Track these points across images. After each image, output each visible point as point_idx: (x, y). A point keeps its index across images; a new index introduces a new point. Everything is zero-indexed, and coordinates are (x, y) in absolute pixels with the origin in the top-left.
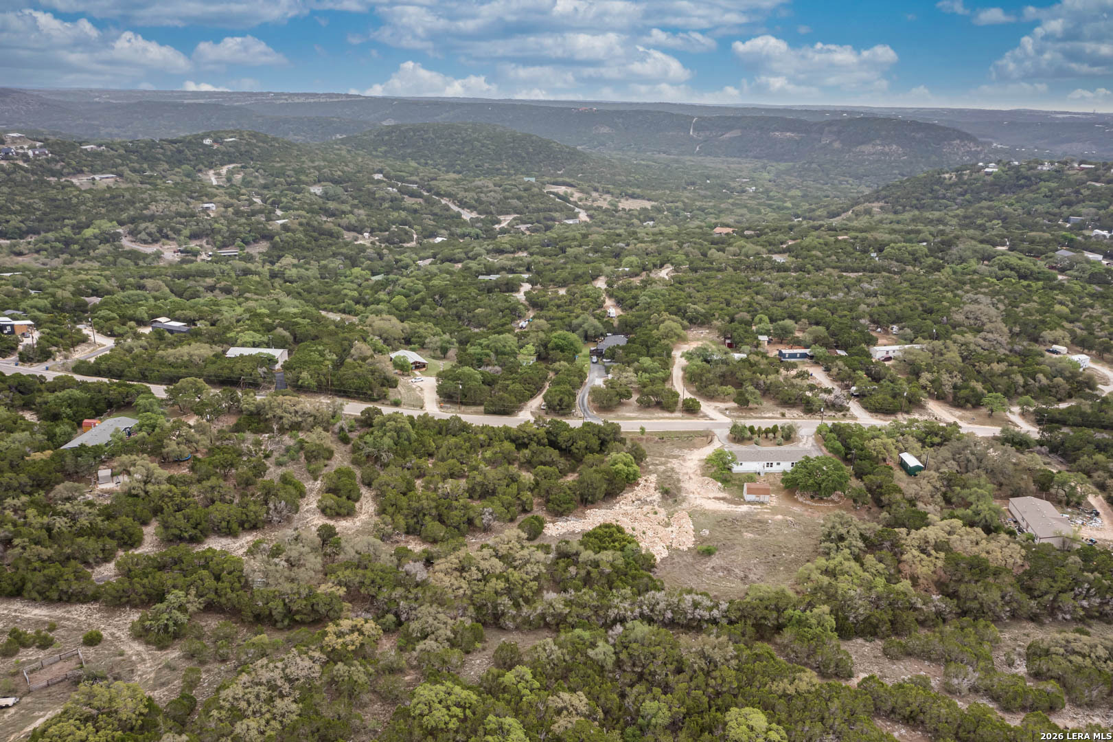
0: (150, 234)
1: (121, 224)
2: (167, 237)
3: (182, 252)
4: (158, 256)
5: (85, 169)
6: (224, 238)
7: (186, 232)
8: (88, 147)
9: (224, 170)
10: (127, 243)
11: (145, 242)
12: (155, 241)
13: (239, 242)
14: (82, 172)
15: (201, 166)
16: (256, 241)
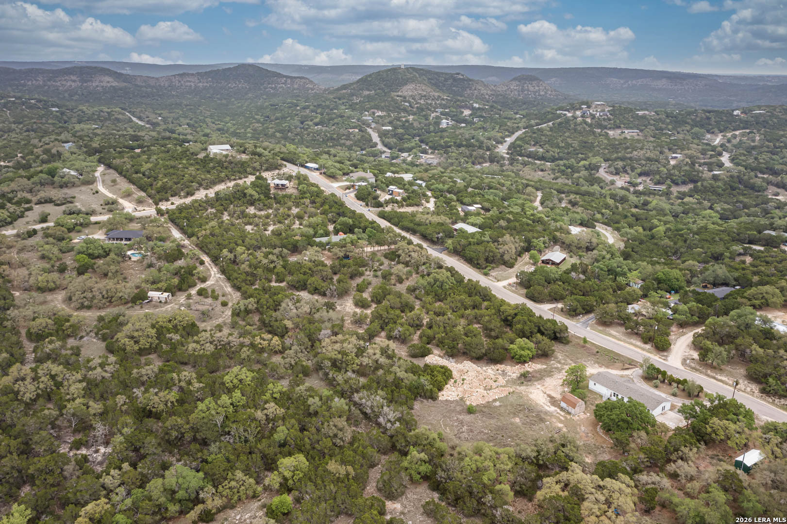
0: (616, 169)
1: (606, 160)
2: (626, 172)
3: (628, 183)
4: (613, 183)
5: (622, 126)
6: (660, 177)
7: (639, 171)
8: (640, 113)
9: (729, 135)
10: (602, 173)
11: (611, 173)
12: (617, 174)
13: (669, 182)
14: (619, 127)
15: (716, 130)
16: (684, 183)
